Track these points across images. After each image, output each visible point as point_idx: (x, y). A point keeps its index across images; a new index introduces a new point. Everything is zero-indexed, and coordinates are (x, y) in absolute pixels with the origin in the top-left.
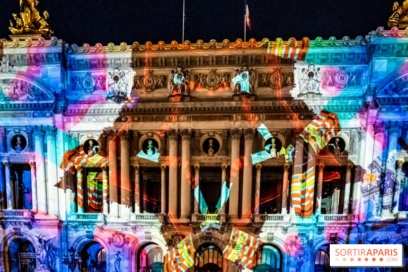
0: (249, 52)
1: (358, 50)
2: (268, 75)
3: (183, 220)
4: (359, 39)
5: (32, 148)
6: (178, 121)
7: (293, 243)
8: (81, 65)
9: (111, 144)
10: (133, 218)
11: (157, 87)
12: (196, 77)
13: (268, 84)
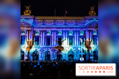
0: (66, 18)
1: (83, 19)
2: (69, 22)
3: (55, 46)
4: (83, 17)
5: (26, 33)
6: (54, 29)
7: (75, 50)
8: (37, 19)
9: (41, 33)
10: (45, 46)
11: (50, 23)
12: (57, 22)
13: (69, 23)
